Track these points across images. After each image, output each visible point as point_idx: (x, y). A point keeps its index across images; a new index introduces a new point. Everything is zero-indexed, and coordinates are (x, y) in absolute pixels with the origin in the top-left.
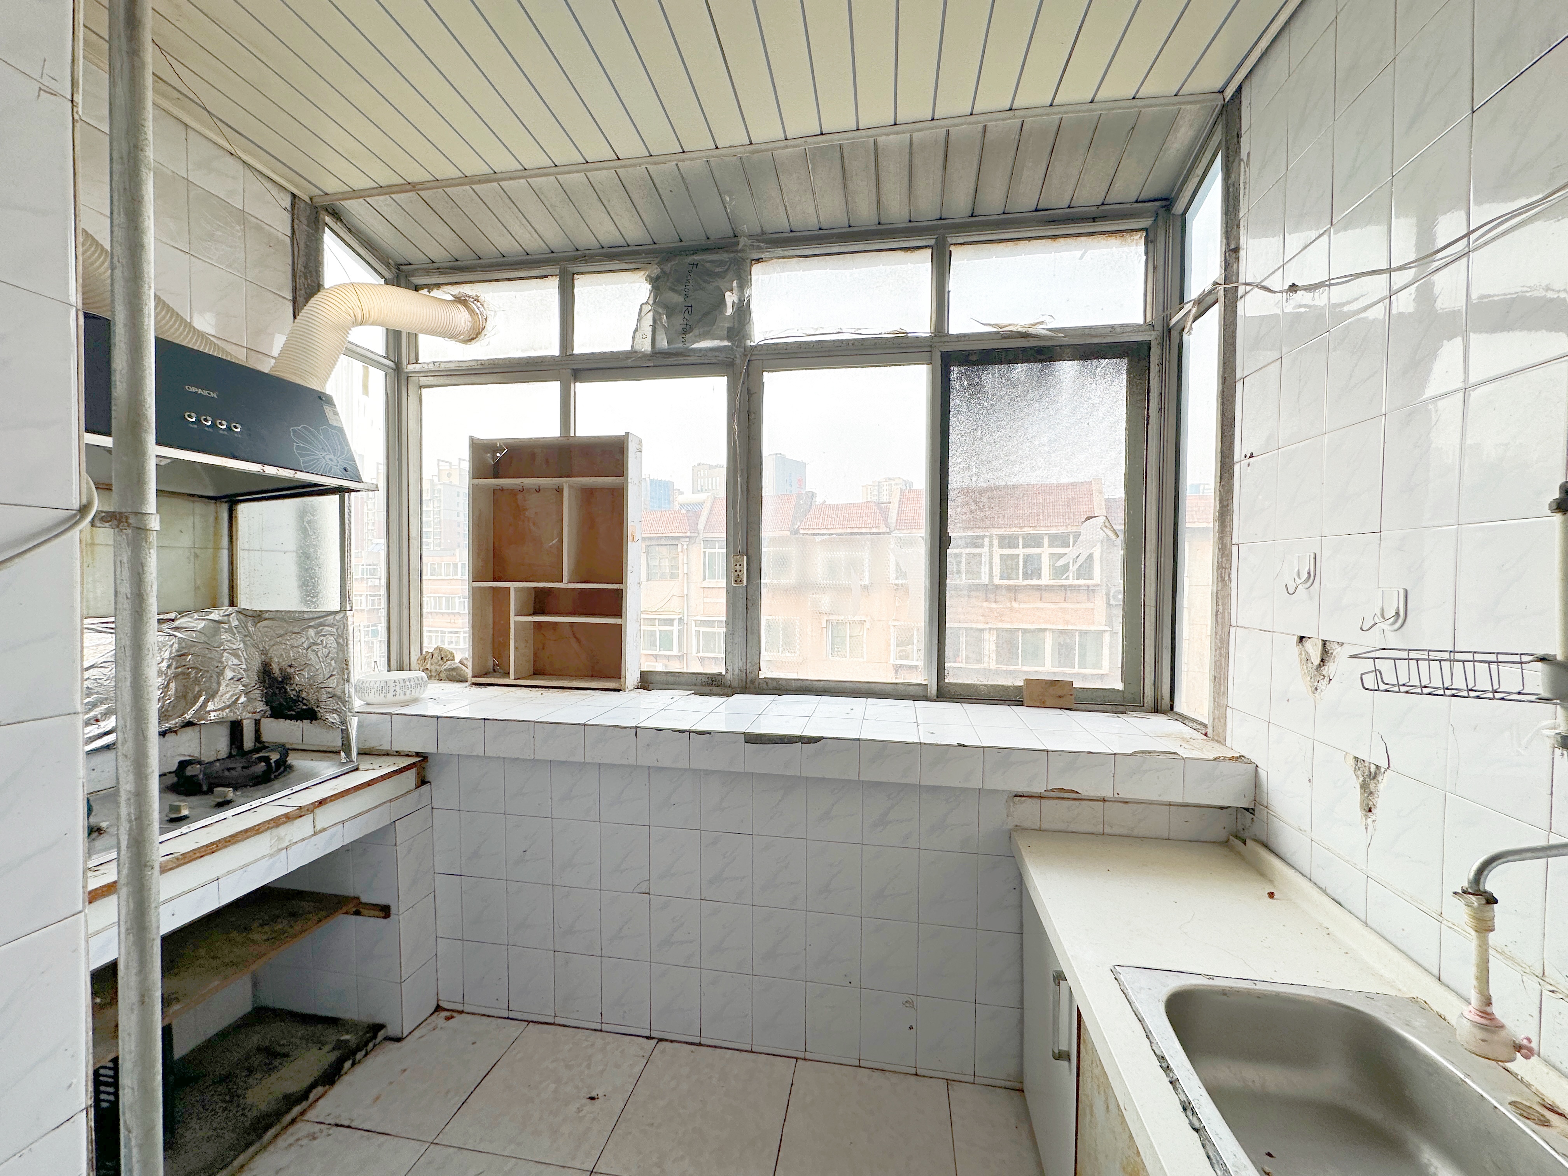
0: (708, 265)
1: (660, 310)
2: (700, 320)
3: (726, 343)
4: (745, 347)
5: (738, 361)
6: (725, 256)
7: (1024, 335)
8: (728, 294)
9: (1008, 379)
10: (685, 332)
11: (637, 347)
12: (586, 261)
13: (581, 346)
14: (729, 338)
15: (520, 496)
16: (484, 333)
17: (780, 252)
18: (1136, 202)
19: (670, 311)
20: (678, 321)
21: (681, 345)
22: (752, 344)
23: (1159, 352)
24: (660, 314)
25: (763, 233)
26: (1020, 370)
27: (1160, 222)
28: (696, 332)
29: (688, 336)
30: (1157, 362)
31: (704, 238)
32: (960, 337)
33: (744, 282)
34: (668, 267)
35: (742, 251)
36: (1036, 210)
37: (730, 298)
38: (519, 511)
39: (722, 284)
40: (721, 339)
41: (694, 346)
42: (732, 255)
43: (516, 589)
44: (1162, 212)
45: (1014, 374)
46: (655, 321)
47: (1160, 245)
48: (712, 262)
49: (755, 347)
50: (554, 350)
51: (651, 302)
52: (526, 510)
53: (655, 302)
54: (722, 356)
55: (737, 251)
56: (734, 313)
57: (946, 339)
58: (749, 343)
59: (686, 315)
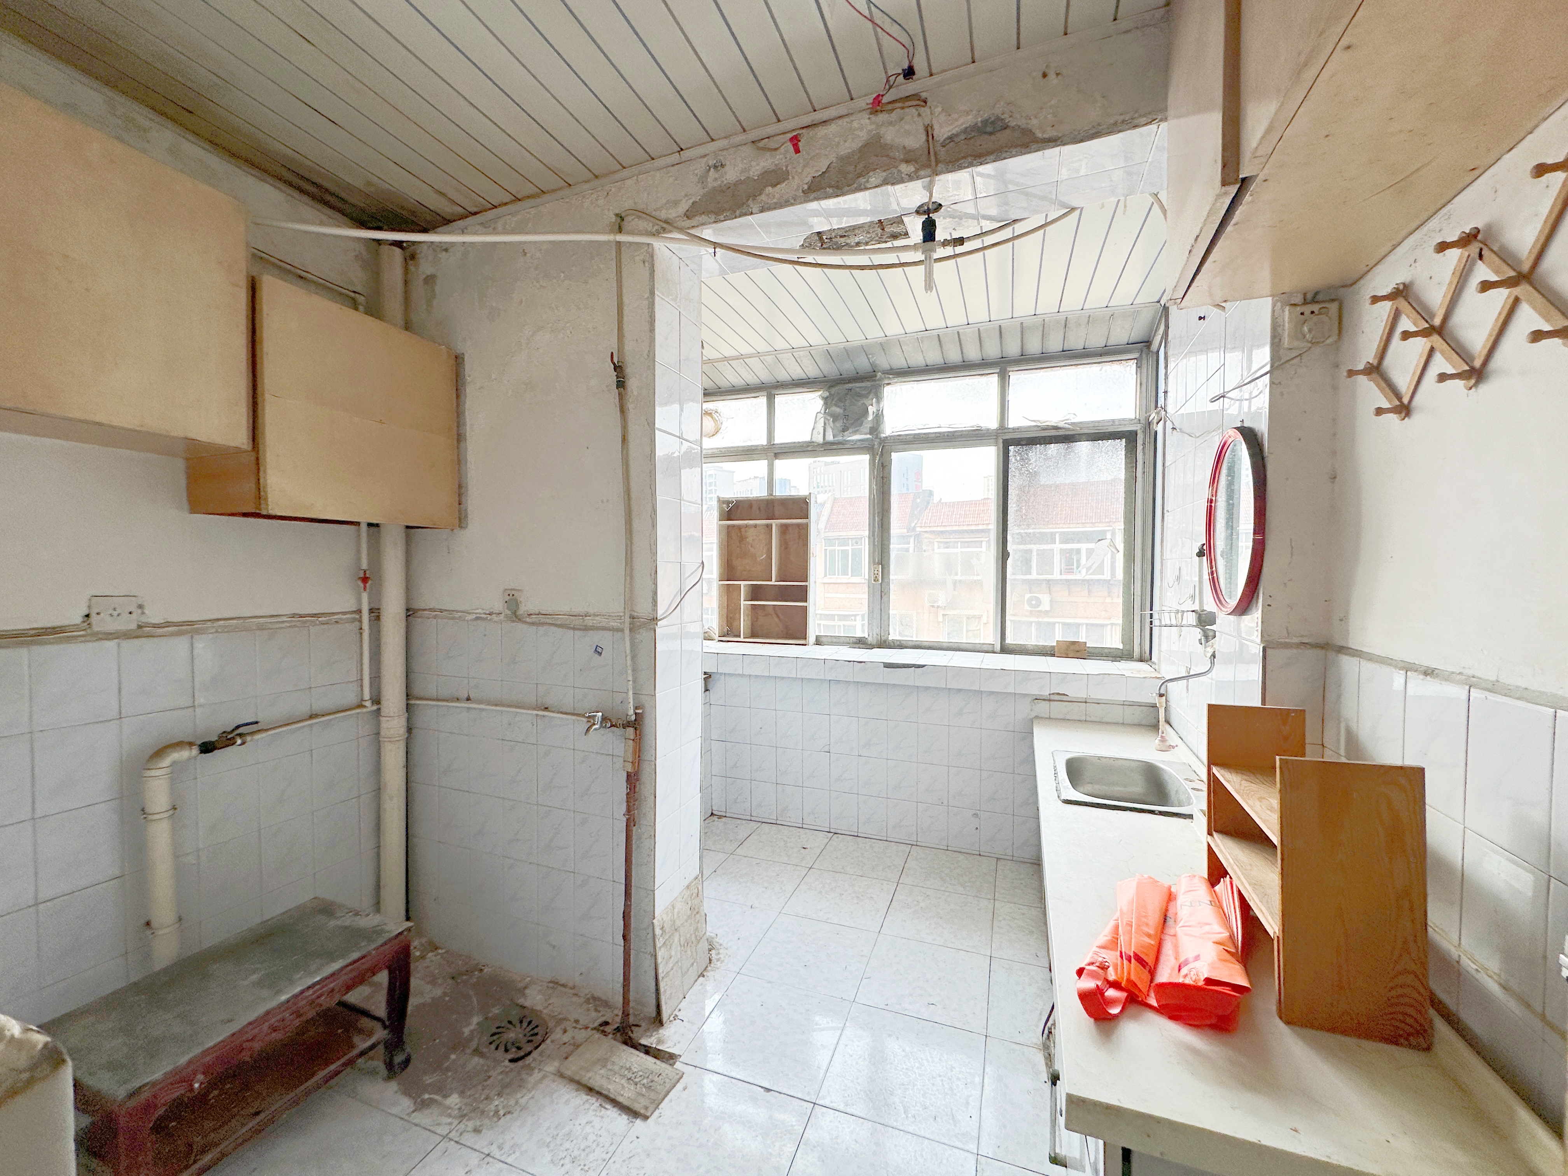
0: (858, 389)
1: (829, 418)
2: (852, 424)
3: (869, 436)
4: (880, 439)
5: (876, 447)
6: (868, 384)
7: (1056, 428)
8: (870, 408)
9: (1046, 455)
10: (844, 431)
11: (814, 440)
12: (783, 388)
13: (779, 439)
14: (870, 434)
15: (743, 530)
16: (720, 431)
17: (900, 379)
18: (1128, 344)
19: (835, 418)
20: (839, 424)
21: (841, 438)
22: (884, 436)
23: (1142, 437)
24: (829, 420)
25: (891, 369)
26: (1053, 449)
27: (1144, 356)
28: (850, 430)
29: (846, 433)
30: (1141, 443)
31: (855, 373)
32: (1015, 430)
33: (879, 399)
34: (833, 390)
35: (879, 380)
36: (1063, 351)
37: (871, 410)
38: (742, 539)
39: (867, 402)
40: (866, 434)
41: (849, 439)
42: (872, 383)
43: (745, 586)
44: (1145, 350)
45: (1050, 452)
46: (825, 424)
47: (1144, 370)
48: (860, 387)
49: (887, 437)
50: (763, 441)
51: (823, 412)
52: (746, 538)
53: (825, 412)
54: (866, 444)
55: (875, 381)
56: (873, 419)
57: (1006, 431)
58: (883, 435)
59: (845, 421)
